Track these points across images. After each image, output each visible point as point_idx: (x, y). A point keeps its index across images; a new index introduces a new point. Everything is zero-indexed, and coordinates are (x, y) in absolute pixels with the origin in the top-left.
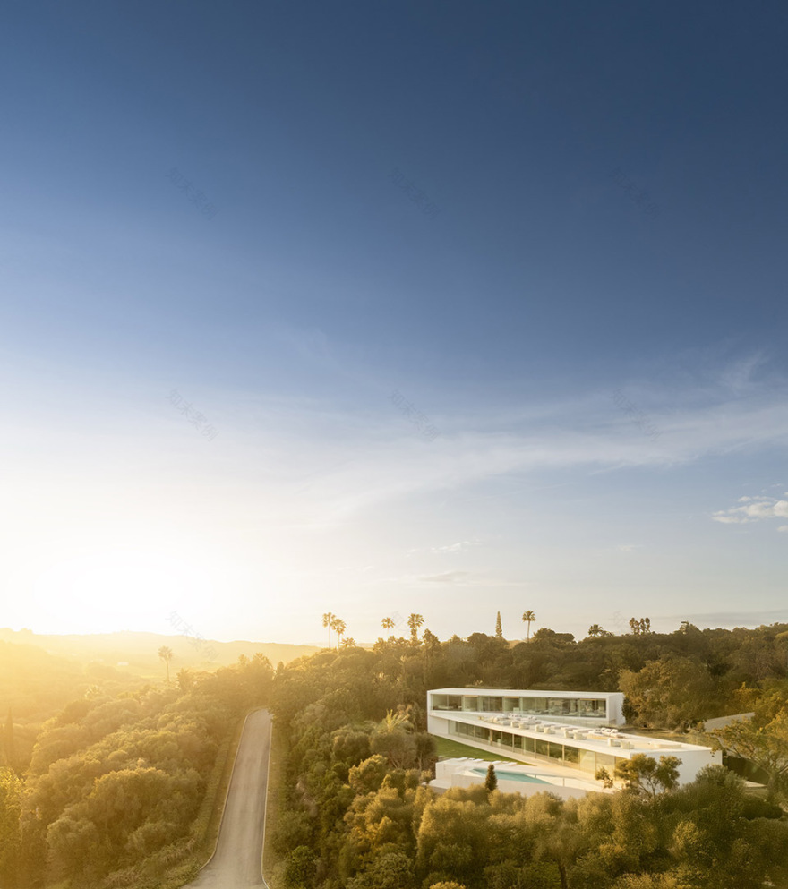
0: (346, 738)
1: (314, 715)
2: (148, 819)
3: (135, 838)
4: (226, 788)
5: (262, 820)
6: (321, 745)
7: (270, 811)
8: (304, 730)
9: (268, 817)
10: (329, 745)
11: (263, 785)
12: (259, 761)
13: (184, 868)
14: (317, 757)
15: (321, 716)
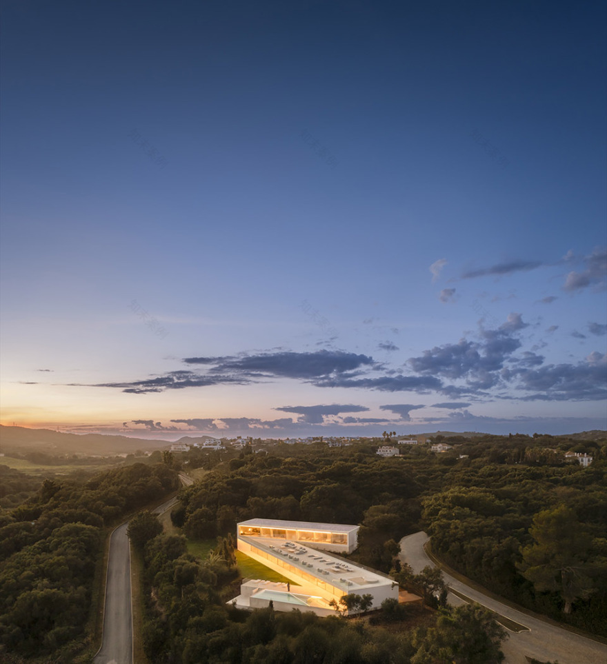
0: (183, 567)
1: (161, 544)
2: (56, 624)
3: (49, 637)
4: (103, 595)
5: (130, 620)
6: (167, 569)
7: (135, 613)
8: (154, 555)
9: (134, 618)
10: (172, 570)
11: (129, 592)
12: (124, 573)
13: (84, 656)
14: (164, 578)
15: (165, 546)
